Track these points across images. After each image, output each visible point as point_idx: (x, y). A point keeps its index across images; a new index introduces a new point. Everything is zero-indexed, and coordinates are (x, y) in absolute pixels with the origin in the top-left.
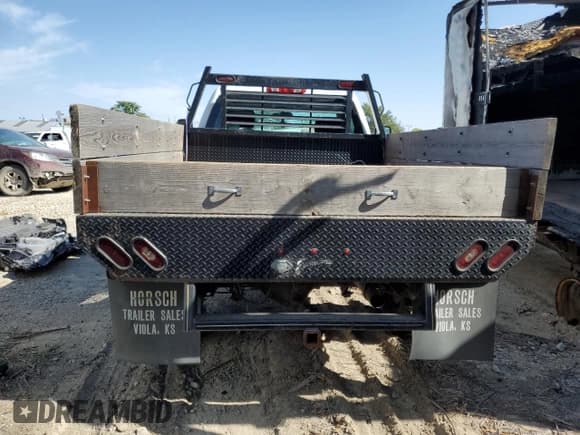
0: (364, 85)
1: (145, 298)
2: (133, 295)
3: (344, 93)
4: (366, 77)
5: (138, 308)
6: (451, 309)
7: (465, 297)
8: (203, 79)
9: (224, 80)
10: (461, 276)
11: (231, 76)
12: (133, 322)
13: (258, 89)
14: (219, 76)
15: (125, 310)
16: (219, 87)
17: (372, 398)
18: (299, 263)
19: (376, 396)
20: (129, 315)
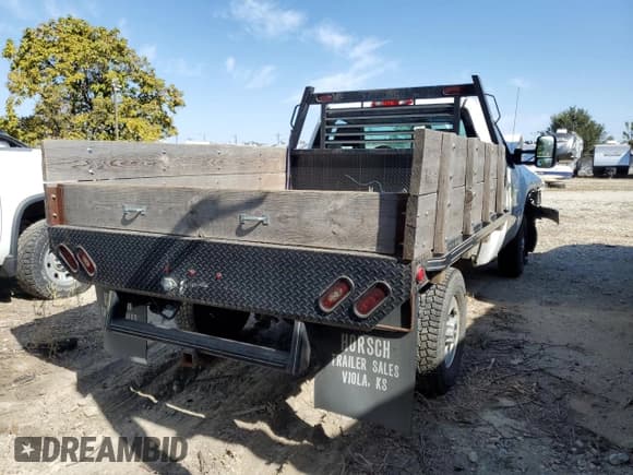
0: (474, 89)
3: (451, 100)
4: (475, 78)
6: (363, 359)
7: (379, 348)
8: (303, 101)
9: (325, 99)
10: (327, 317)
11: (331, 94)
13: (357, 105)
14: (319, 95)
16: (319, 106)
17: (298, 443)
18: (182, 283)
19: (302, 442)
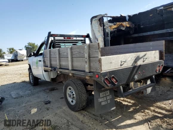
1: (104, 94)
2: (101, 94)
5: (102, 97)
8: (48, 36)
9: (54, 36)
10: (157, 73)
12: (101, 102)
15: (99, 99)
19: (139, 106)
20: (100, 100)
